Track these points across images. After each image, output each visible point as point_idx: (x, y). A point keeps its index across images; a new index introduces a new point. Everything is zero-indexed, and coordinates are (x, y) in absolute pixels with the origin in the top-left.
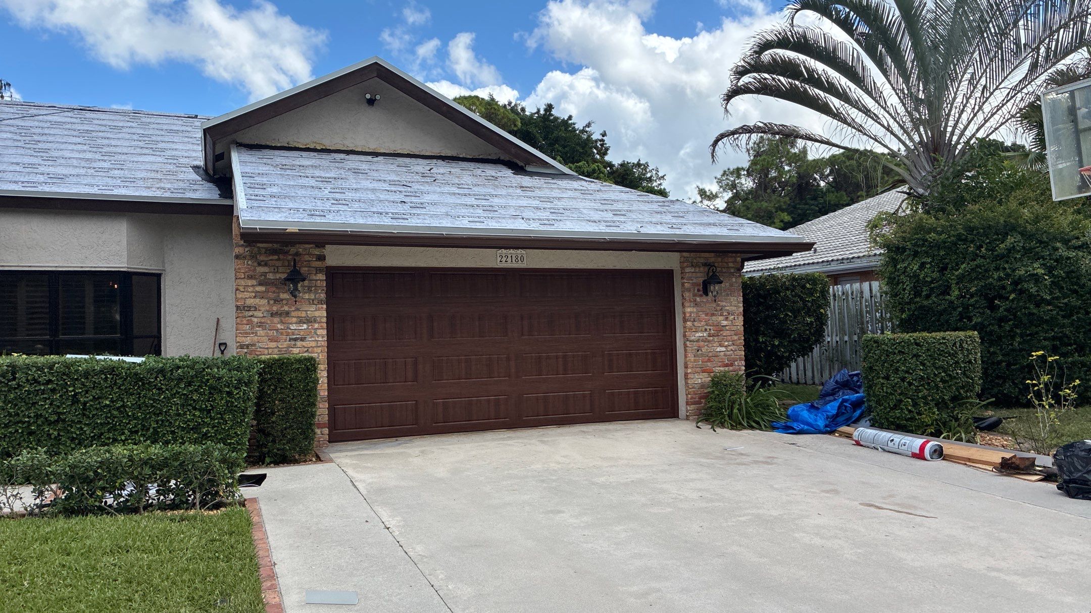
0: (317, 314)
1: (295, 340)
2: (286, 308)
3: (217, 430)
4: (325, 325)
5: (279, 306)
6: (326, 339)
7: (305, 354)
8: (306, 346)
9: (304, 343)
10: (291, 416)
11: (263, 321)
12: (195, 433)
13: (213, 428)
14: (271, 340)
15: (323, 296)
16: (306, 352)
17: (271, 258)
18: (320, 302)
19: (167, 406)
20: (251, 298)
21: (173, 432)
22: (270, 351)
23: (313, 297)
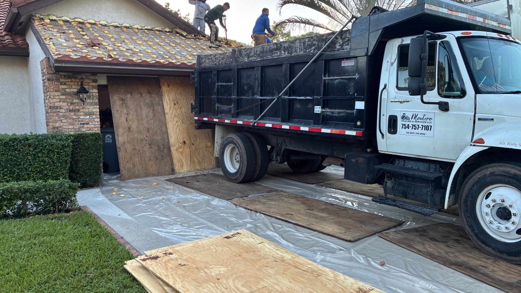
0: (94, 110)
1: (83, 124)
2: (77, 107)
3: (52, 172)
4: (99, 116)
5: (74, 106)
6: (99, 123)
7: (90, 132)
8: (89, 127)
9: (88, 126)
10: (89, 163)
11: (65, 114)
12: (40, 174)
13: (50, 171)
14: (70, 125)
15: (97, 101)
16: (89, 130)
17: (67, 80)
18: (96, 104)
19: (24, 161)
20: (57, 102)
21: (28, 174)
22: (70, 130)
23: (92, 102)
